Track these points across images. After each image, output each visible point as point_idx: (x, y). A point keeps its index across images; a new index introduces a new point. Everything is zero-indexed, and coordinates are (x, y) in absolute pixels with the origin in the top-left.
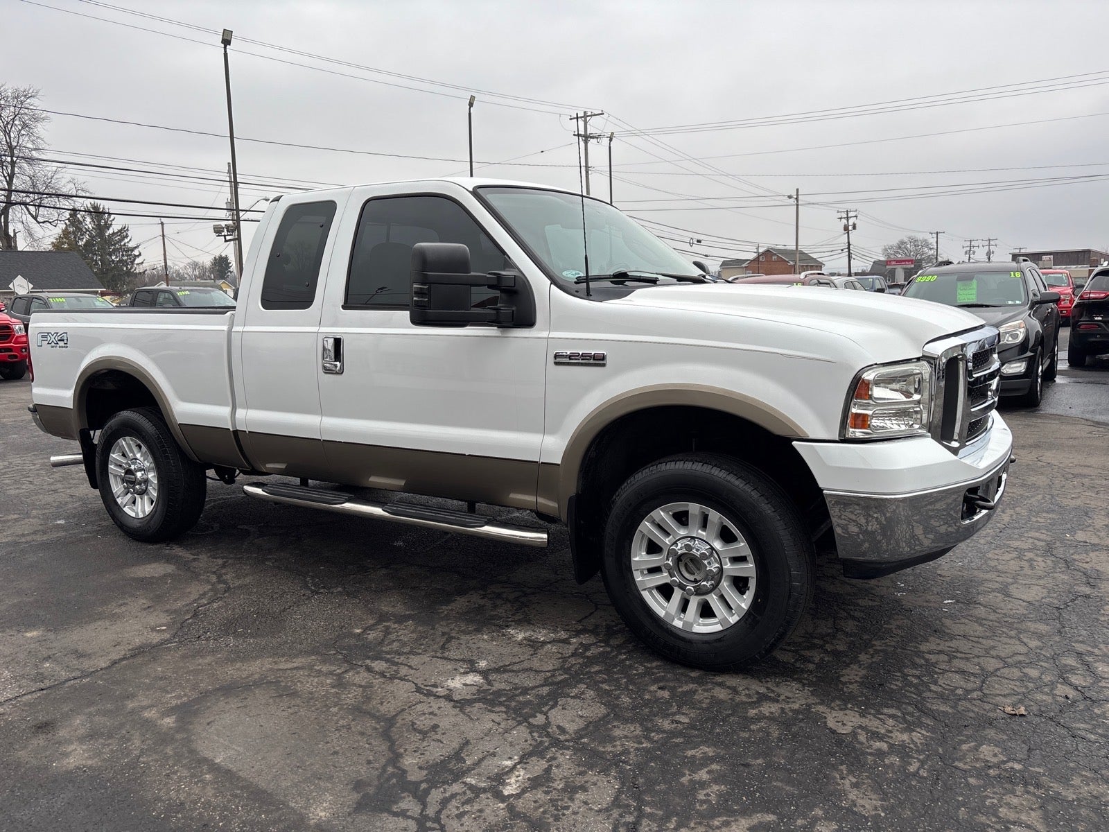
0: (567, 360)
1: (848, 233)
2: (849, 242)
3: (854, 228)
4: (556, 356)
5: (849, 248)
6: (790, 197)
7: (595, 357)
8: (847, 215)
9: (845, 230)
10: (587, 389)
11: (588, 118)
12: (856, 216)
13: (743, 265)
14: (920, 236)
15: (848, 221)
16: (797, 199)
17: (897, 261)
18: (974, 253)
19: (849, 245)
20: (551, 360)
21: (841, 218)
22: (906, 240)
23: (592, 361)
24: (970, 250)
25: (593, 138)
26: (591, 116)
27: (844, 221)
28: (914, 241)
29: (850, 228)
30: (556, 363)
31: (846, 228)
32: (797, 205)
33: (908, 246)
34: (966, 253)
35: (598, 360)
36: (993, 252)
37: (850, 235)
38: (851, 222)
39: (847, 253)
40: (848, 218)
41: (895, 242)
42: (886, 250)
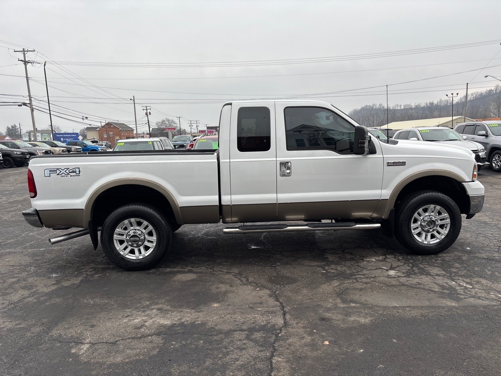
0: (393, 164)
1: (147, 116)
2: (148, 120)
3: (150, 114)
4: (388, 163)
5: (148, 123)
6: (131, 99)
7: (402, 163)
8: (146, 108)
9: (146, 115)
10: (398, 173)
11: (26, 52)
12: (150, 109)
13: (98, 129)
14: (170, 118)
15: (147, 111)
16: (134, 100)
17: (169, 129)
18: (192, 126)
19: (148, 121)
20: (386, 164)
21: (144, 110)
22: (165, 120)
23: (401, 164)
24: (191, 125)
25: (29, 62)
26: (27, 51)
27: (145, 111)
28: (168, 120)
29: (148, 114)
30: (388, 166)
31: (146, 114)
32: (134, 103)
33: (166, 122)
34: (190, 126)
35: (403, 164)
36: (198, 126)
37: (149, 117)
38: (148, 111)
39: (148, 125)
40: (147, 110)
41: (160, 120)
42: (157, 124)
